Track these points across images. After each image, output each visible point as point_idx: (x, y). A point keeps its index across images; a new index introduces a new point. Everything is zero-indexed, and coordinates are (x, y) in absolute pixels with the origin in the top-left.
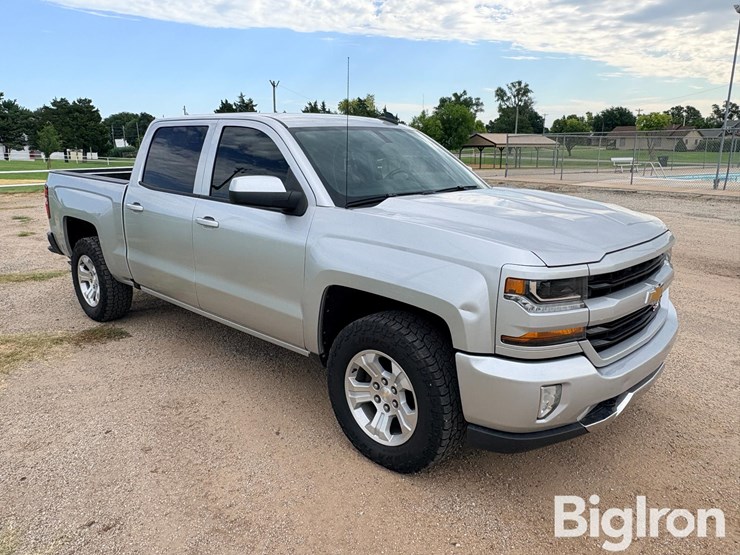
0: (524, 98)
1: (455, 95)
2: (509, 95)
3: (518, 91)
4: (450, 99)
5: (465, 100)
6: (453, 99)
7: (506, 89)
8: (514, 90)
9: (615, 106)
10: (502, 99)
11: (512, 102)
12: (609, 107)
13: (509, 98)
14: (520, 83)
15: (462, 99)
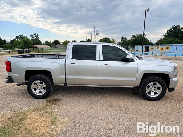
0: (37, 37)
1: (20, 35)
2: (34, 36)
3: (36, 35)
4: (19, 36)
5: (23, 37)
6: (20, 36)
7: (33, 35)
8: (35, 35)
9: (56, 40)
10: (32, 37)
11: (35, 38)
12: (55, 40)
13: (34, 37)
14: (36, 34)
15: (22, 36)
